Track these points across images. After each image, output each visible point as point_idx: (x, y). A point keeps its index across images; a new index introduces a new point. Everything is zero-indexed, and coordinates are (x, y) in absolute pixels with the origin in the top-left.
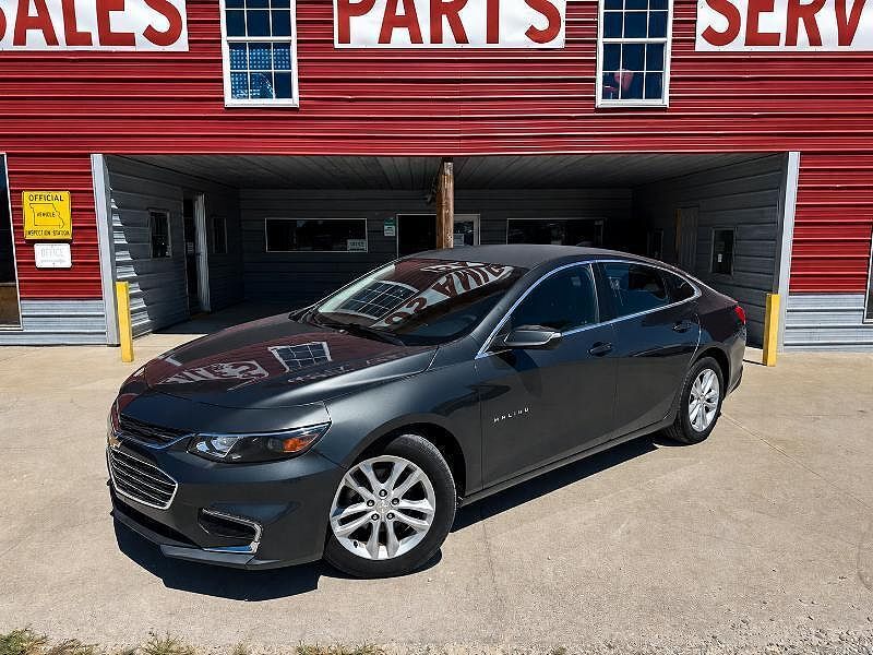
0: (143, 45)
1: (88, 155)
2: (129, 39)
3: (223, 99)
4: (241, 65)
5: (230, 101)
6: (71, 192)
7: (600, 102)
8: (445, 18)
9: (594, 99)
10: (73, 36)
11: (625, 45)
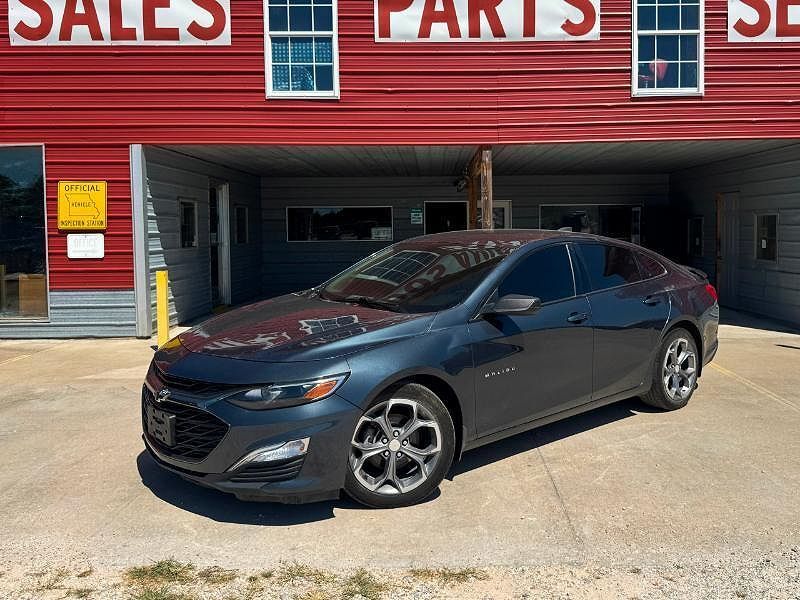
0: (187, 40)
1: (127, 146)
2: (173, 34)
3: (264, 91)
4: (282, 58)
5: (271, 92)
6: (108, 182)
7: (636, 91)
8: (482, 14)
9: (630, 88)
10: (118, 31)
11: (659, 37)
